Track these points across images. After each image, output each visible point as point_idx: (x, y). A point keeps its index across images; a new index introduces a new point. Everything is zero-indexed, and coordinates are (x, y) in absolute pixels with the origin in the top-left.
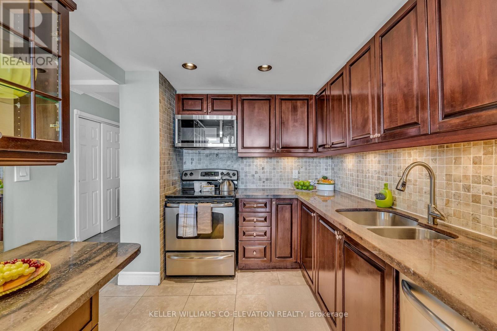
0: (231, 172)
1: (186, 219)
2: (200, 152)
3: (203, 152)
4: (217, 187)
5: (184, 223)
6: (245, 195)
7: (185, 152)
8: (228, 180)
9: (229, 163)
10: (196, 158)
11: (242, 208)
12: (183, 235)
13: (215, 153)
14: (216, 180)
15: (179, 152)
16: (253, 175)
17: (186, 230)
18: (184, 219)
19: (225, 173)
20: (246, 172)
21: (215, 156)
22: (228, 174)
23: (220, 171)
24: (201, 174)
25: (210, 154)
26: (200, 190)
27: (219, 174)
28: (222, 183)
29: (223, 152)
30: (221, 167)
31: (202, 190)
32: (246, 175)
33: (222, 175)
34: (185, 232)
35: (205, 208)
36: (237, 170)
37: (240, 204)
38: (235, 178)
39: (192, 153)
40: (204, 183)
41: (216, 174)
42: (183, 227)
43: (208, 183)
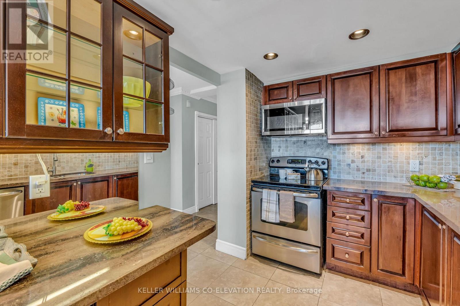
0: (320, 161)
1: (268, 204)
2: (287, 139)
3: (290, 140)
4: (304, 176)
5: (267, 208)
6: (334, 187)
7: (273, 140)
8: (316, 169)
9: (318, 150)
10: (283, 145)
11: (330, 201)
12: (266, 219)
13: (302, 140)
14: (303, 168)
15: (267, 140)
16: (349, 165)
17: (268, 215)
18: (267, 204)
19: (313, 161)
20: (339, 161)
21: (303, 143)
22: (317, 162)
23: (308, 159)
24: (288, 161)
25: (298, 141)
26: (285, 177)
27: (306, 162)
28: (309, 171)
29: (311, 139)
30: (309, 155)
31: (287, 177)
32: (339, 164)
33: (309, 163)
34: (267, 216)
35: (288, 196)
36: (328, 158)
37: (328, 196)
38: (325, 166)
39: (279, 141)
40: (289, 171)
41: (303, 162)
42: (266, 212)
43: (293, 170)
